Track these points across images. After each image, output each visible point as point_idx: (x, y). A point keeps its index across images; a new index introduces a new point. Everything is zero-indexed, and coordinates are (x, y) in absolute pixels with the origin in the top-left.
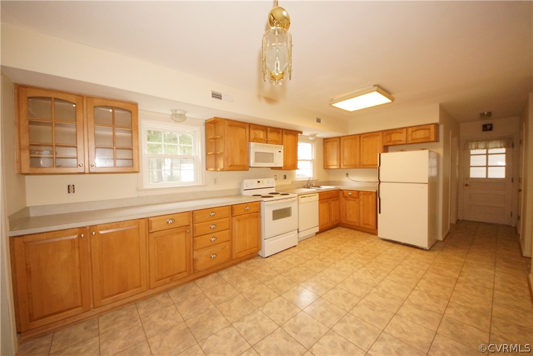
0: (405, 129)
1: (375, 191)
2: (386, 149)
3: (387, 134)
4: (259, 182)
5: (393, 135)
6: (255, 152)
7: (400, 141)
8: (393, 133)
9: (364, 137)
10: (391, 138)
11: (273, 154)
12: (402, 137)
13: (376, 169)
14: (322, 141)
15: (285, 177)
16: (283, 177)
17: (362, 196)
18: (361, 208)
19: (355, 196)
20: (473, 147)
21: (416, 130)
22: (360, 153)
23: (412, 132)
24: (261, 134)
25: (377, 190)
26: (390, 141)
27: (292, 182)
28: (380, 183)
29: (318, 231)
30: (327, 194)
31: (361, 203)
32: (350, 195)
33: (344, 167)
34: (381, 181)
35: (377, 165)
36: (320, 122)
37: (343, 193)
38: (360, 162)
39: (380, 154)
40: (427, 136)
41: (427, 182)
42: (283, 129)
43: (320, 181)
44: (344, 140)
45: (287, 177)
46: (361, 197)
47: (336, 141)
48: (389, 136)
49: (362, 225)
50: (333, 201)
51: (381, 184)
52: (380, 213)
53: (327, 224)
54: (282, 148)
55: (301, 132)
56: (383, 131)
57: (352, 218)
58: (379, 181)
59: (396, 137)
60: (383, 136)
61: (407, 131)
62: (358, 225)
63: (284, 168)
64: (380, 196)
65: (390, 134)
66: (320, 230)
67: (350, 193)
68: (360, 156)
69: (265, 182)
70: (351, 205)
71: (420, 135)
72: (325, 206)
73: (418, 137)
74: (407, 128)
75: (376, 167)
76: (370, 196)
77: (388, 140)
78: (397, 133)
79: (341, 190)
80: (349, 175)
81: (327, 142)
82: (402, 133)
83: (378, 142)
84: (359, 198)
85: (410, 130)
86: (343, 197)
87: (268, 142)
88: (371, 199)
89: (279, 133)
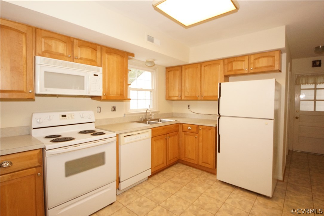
0: (247, 57)
1: (215, 126)
2: (227, 78)
3: (229, 63)
4: (64, 116)
5: (234, 64)
6: (45, 72)
7: (242, 70)
8: (234, 61)
9: (205, 66)
10: (232, 67)
11: (83, 77)
12: (243, 66)
13: (216, 102)
14: (164, 70)
15: (114, 109)
16: (111, 109)
17: (201, 130)
18: (200, 144)
19: (195, 130)
20: (304, 82)
21: (259, 58)
22: (201, 84)
23: (255, 59)
24: (61, 48)
25: (216, 125)
26: (232, 70)
27: (124, 114)
28: (219, 117)
29: (150, 174)
30: (164, 129)
31: (201, 138)
32: (189, 129)
33: (186, 99)
34: (221, 115)
35: (217, 96)
36: (152, 41)
37: (183, 127)
38: (201, 94)
39: (220, 84)
40: (270, 64)
41: (273, 118)
42: (102, 47)
43: (160, 113)
44: (185, 69)
45: (117, 109)
46: (201, 132)
47: (178, 70)
48: (230, 65)
49: (200, 163)
50: (170, 136)
51: (221, 118)
52: (219, 152)
53: (163, 163)
54: (100, 70)
55: (133, 55)
56: (224, 59)
57: (191, 155)
58: (219, 115)
59: (237, 66)
60: (224, 65)
61: (249, 59)
62: (196, 163)
63: (105, 98)
64: (220, 133)
65: (231, 62)
66: (152, 173)
67: (189, 128)
68: (201, 87)
69: (76, 116)
70: (190, 142)
71: (263, 63)
72: (160, 143)
73: (260, 65)
74: (249, 55)
75: (216, 99)
76: (210, 131)
77: (229, 69)
78: (238, 61)
79: (180, 124)
80: (191, 107)
81: (169, 72)
82: (244, 61)
83: (219, 71)
84: (198, 133)
85: (252, 58)
86: (183, 131)
87: (75, 60)
88: (211, 135)
89: (95, 50)
